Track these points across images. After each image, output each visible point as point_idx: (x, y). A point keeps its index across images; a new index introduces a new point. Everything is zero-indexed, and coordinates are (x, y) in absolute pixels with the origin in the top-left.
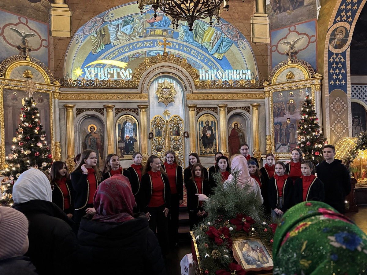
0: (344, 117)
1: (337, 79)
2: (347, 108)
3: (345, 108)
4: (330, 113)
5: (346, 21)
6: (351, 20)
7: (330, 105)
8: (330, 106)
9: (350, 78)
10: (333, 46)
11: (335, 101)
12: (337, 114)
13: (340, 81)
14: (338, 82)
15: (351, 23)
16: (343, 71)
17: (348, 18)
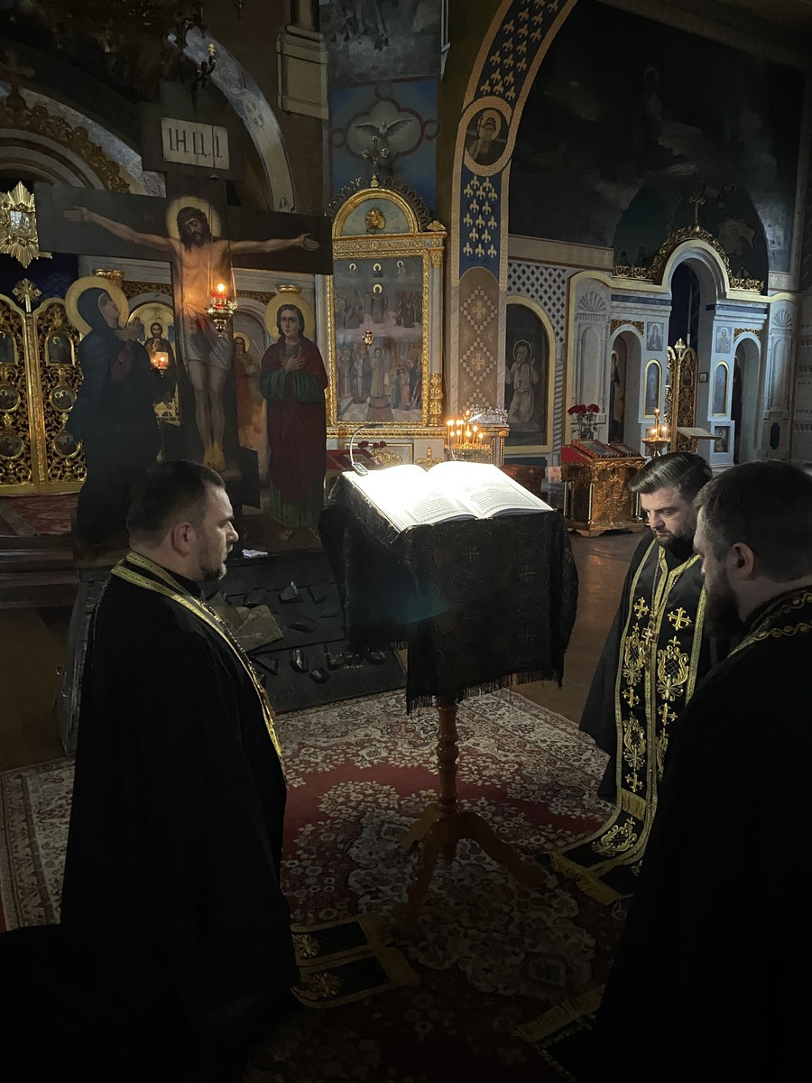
0: (490, 336)
1: (480, 241)
2: (497, 315)
3: (492, 315)
4: (460, 325)
5: (502, 96)
6: (514, 95)
7: (461, 305)
8: (462, 309)
9: (507, 242)
10: (473, 156)
11: (473, 296)
12: (476, 327)
13: (486, 247)
14: (480, 250)
15: (513, 104)
16: (492, 223)
17: (507, 89)
